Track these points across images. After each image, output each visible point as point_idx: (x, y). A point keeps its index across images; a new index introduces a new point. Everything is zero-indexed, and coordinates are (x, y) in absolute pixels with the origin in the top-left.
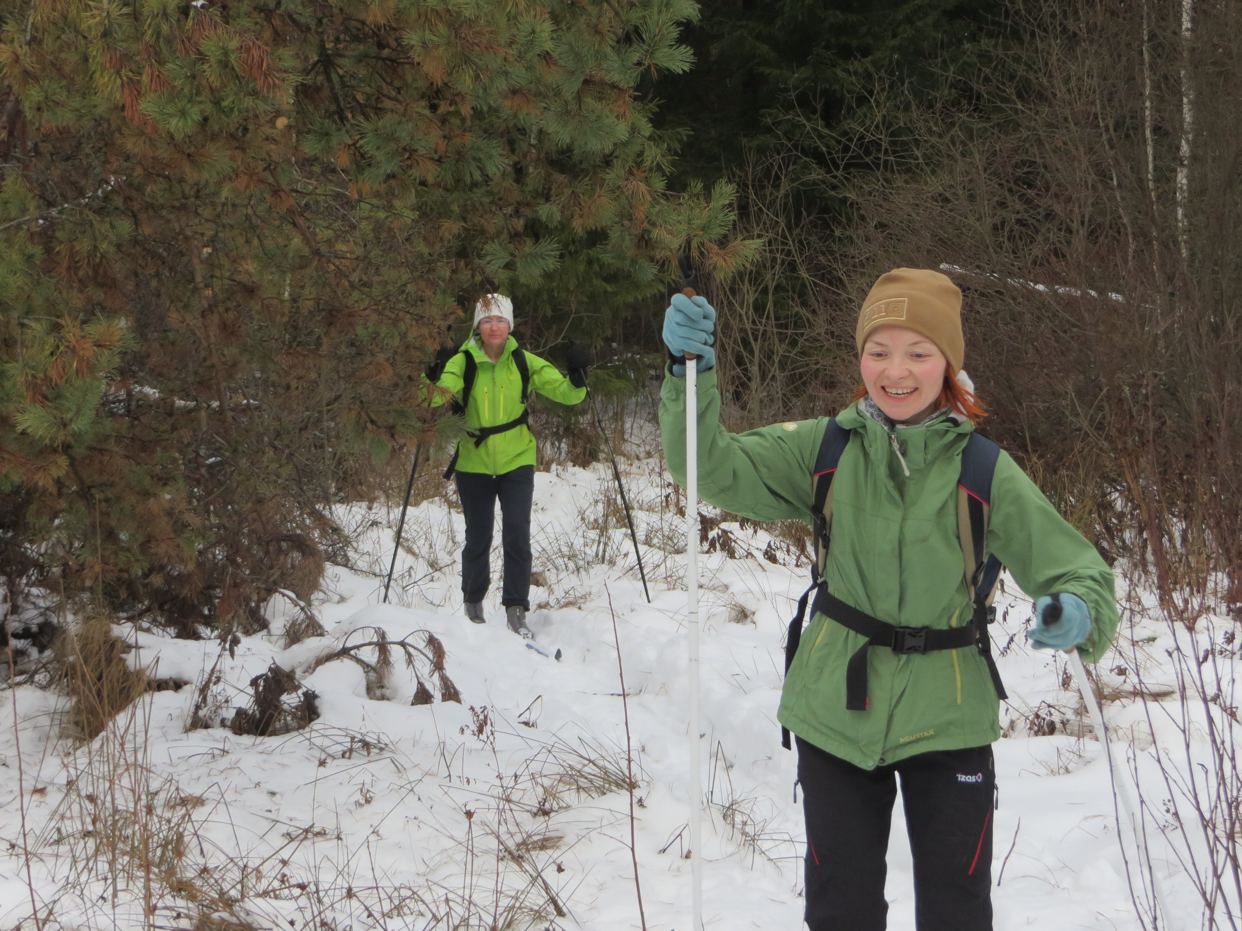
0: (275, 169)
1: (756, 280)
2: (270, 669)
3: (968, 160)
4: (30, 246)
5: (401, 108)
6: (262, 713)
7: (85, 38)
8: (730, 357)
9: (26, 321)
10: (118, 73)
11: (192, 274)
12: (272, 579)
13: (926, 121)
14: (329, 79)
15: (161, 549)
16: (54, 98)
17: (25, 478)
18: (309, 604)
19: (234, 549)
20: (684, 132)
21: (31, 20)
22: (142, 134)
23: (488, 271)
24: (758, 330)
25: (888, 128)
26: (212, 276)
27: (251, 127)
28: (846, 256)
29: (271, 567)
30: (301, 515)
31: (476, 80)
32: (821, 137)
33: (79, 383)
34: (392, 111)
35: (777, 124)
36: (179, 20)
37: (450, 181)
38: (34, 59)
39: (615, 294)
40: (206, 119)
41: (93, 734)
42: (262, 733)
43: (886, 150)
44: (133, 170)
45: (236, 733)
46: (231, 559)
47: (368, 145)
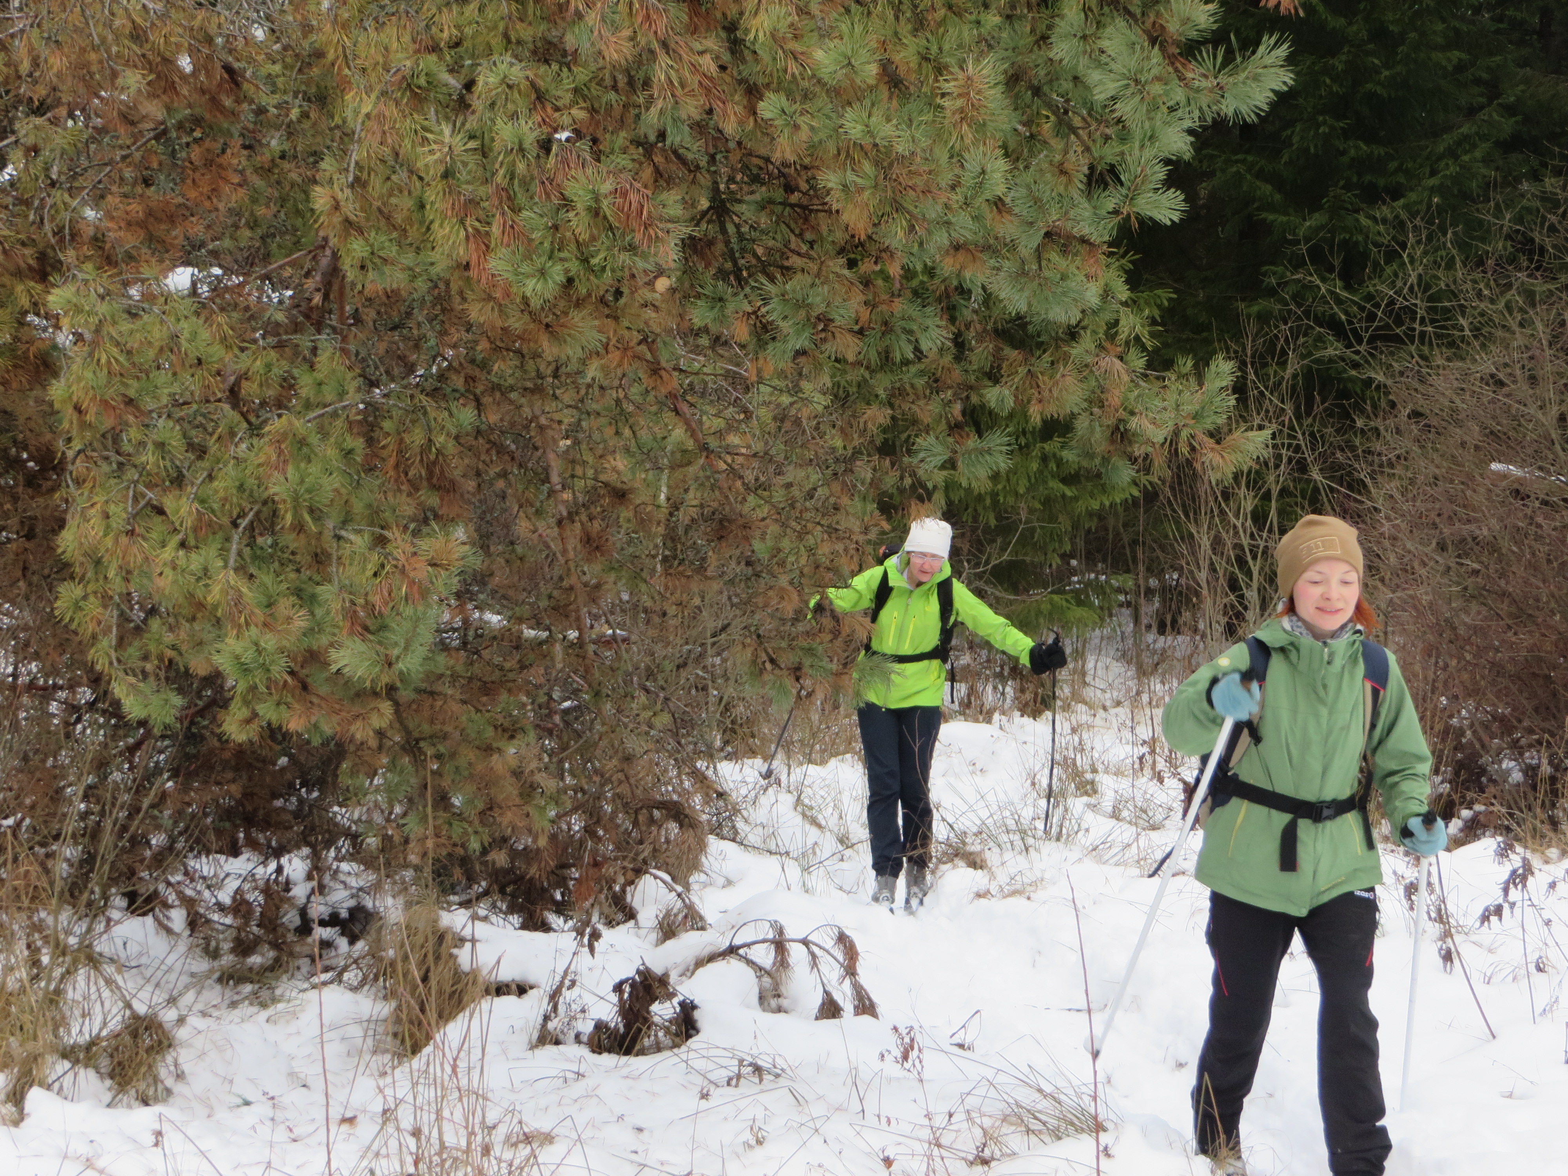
0: (653, 341)
1: (1255, 482)
2: (638, 972)
3: (1529, 332)
4: (348, 438)
5: (814, 267)
6: (628, 1026)
7: (421, 178)
8: (1221, 580)
9: (343, 533)
10: (462, 222)
11: (547, 470)
12: (641, 857)
13: (1475, 282)
14: (723, 230)
15: (507, 819)
16: (381, 254)
17: (338, 729)
18: (687, 887)
19: (594, 818)
20: (1165, 295)
21: (355, 157)
22: (490, 298)
23: (920, 473)
24: (1258, 547)
25: (1425, 292)
26: (573, 476)
27: (625, 290)
28: (1369, 452)
29: (641, 842)
30: (679, 775)
31: (910, 232)
32: (1339, 301)
33: (408, 611)
34: (803, 270)
35: (1282, 284)
36: (538, 156)
37: (873, 357)
38: (357, 206)
39: (1076, 499)
40: (570, 281)
41: (416, 1049)
42: (628, 1052)
43: (1423, 319)
44: (476, 342)
45: (593, 1052)
46: (589, 831)
47: (774, 312)
